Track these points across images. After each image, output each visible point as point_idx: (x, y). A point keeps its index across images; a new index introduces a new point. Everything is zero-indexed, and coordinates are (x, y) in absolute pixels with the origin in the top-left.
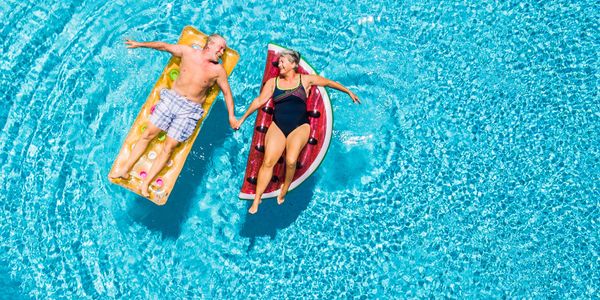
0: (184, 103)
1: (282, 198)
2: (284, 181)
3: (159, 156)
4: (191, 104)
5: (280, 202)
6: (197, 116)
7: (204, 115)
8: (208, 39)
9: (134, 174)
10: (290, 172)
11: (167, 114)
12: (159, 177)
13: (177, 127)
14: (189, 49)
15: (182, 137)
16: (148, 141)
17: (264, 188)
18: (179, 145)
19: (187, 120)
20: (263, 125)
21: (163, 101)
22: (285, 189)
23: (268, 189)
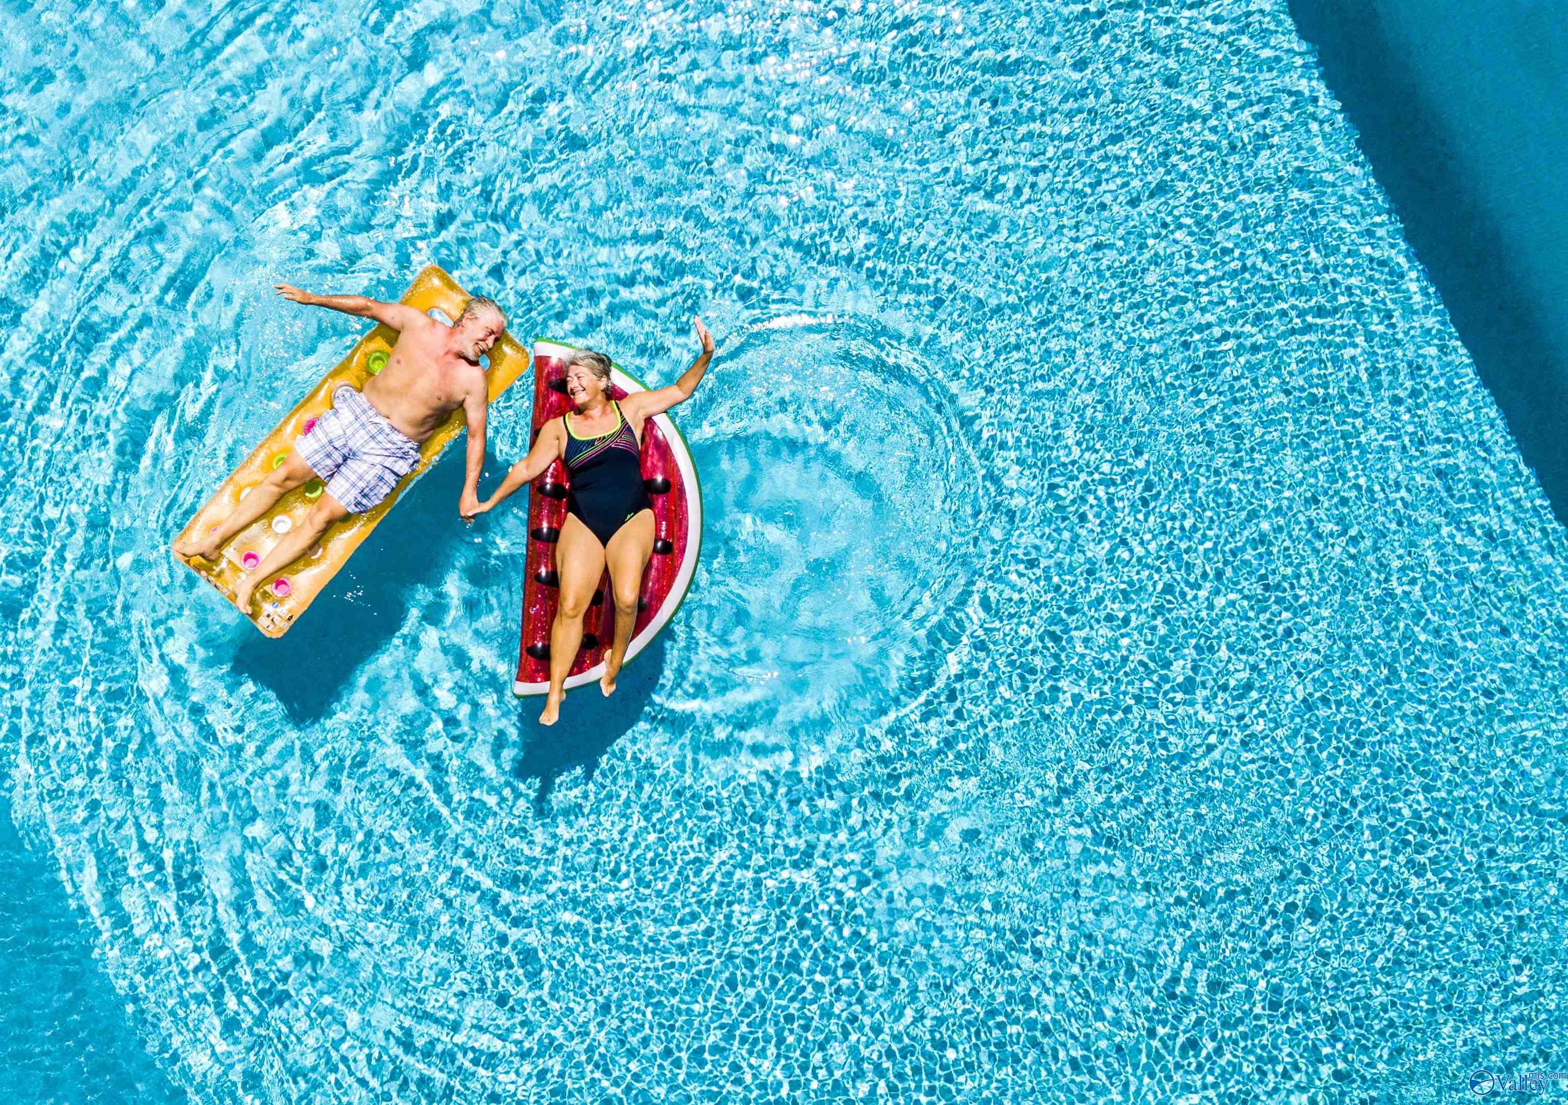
0: (381, 431)
1: (611, 682)
2: (611, 644)
3: (295, 530)
4: (398, 438)
5: (607, 690)
6: (403, 467)
7: (418, 467)
8: (467, 309)
9: (231, 553)
10: (624, 623)
11: (337, 444)
12: (284, 577)
13: (353, 478)
14: (421, 320)
15: (358, 504)
16: (276, 490)
17: (568, 666)
18: (346, 518)
19: (378, 470)
20: (545, 525)
21: (336, 413)
22: (616, 662)
23: (578, 667)
